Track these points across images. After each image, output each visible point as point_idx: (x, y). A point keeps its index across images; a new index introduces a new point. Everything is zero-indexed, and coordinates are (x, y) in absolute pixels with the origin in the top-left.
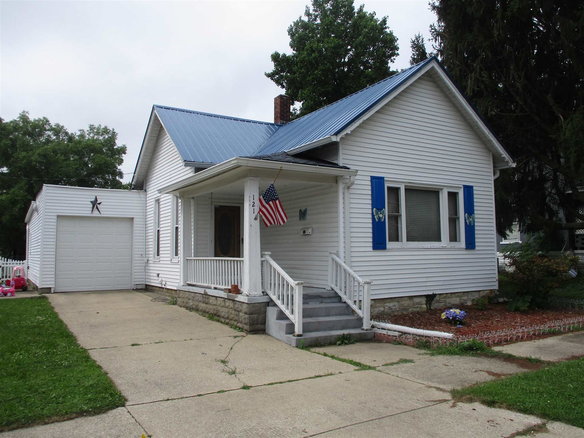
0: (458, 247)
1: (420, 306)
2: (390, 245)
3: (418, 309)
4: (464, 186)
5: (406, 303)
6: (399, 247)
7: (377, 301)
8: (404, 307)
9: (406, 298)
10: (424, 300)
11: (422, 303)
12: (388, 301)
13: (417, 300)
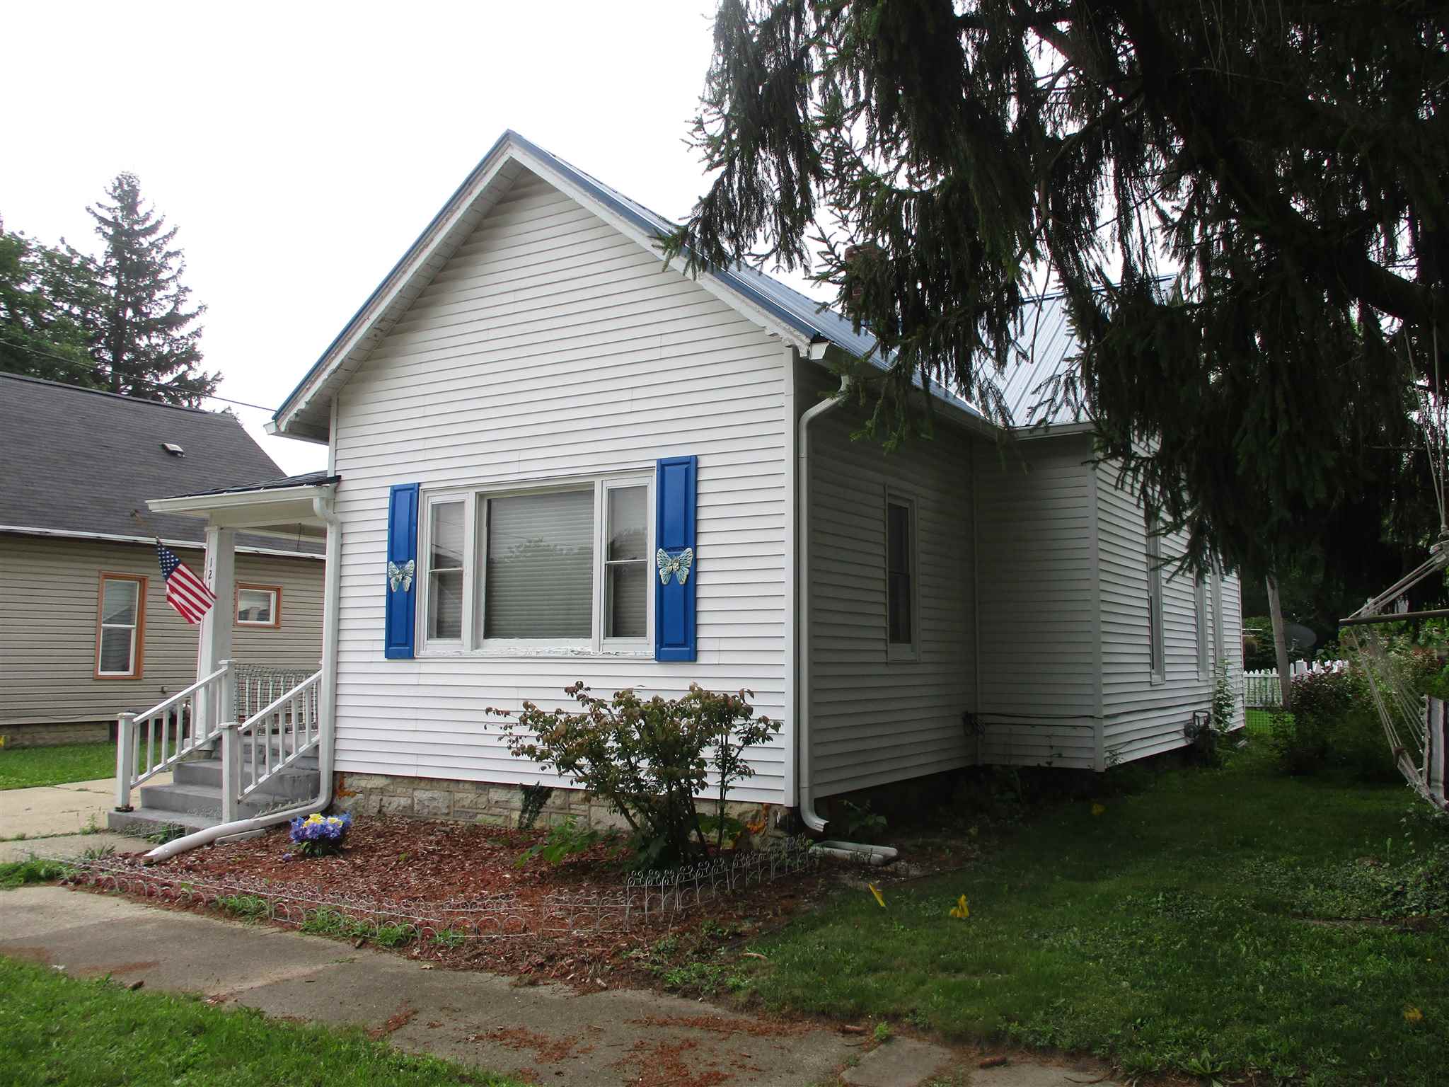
0: (631, 654)
1: (506, 813)
2: (428, 646)
3: (500, 821)
4: (659, 461)
5: (468, 797)
6: (450, 653)
7: (399, 780)
8: (463, 807)
9: (467, 786)
10: (518, 799)
11: (512, 805)
12: (423, 784)
13: (495, 795)
